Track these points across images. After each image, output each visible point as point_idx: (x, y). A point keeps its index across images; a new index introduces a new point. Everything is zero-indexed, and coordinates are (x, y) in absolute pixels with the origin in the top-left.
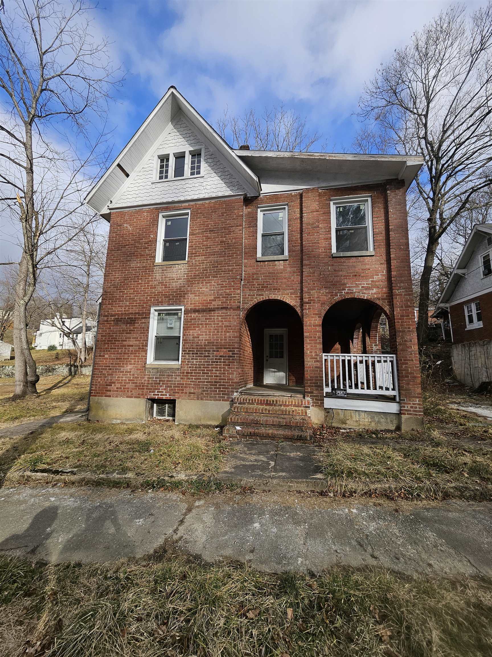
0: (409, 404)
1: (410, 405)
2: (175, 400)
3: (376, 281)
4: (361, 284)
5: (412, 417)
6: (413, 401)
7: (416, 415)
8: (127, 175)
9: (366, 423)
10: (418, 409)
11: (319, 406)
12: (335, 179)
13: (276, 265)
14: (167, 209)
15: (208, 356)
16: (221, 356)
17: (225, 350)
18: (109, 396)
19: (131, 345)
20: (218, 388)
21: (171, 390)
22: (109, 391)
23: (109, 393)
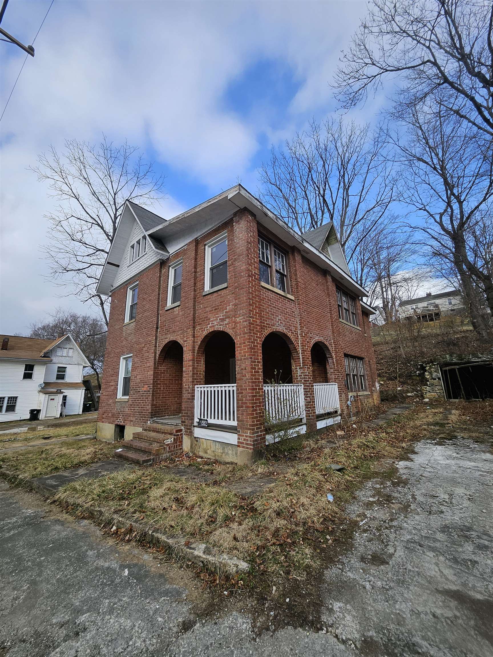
0: (243, 436)
1: (243, 438)
2: (124, 426)
3: (228, 312)
4: (219, 317)
5: (244, 451)
6: (246, 433)
7: (247, 448)
8: (118, 266)
9: (219, 454)
10: (249, 442)
11: (188, 435)
12: (206, 226)
13: (174, 312)
14: (130, 283)
15: (139, 392)
16: (145, 391)
17: (146, 386)
18: (103, 422)
19: (112, 386)
20: (142, 417)
21: (124, 418)
22: (103, 418)
23: (103, 420)
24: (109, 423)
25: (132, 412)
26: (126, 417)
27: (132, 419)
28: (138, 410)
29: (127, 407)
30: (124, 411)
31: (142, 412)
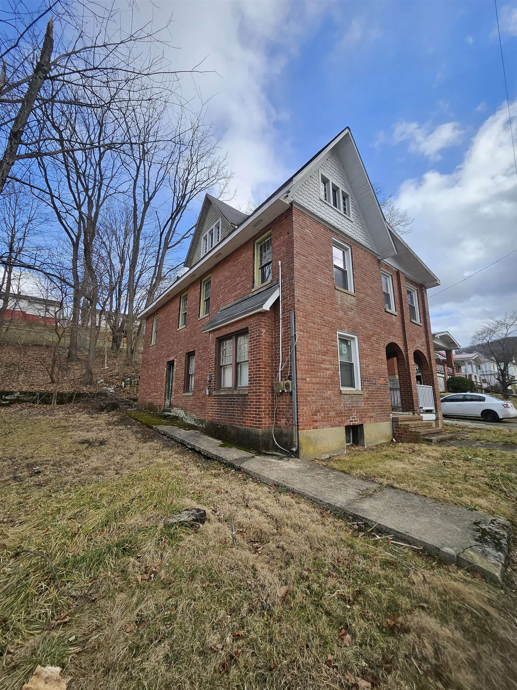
2: (363, 426)
4: (420, 342)
15: (375, 384)
16: (382, 384)
17: (383, 379)
18: (317, 428)
19: (328, 369)
20: (384, 411)
21: (360, 415)
22: (316, 421)
23: (316, 424)
24: (332, 426)
25: (370, 406)
26: (363, 414)
27: (371, 414)
28: (377, 404)
29: (362, 401)
30: (357, 407)
31: (382, 406)
